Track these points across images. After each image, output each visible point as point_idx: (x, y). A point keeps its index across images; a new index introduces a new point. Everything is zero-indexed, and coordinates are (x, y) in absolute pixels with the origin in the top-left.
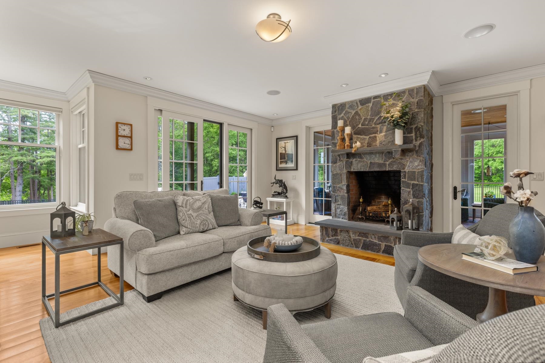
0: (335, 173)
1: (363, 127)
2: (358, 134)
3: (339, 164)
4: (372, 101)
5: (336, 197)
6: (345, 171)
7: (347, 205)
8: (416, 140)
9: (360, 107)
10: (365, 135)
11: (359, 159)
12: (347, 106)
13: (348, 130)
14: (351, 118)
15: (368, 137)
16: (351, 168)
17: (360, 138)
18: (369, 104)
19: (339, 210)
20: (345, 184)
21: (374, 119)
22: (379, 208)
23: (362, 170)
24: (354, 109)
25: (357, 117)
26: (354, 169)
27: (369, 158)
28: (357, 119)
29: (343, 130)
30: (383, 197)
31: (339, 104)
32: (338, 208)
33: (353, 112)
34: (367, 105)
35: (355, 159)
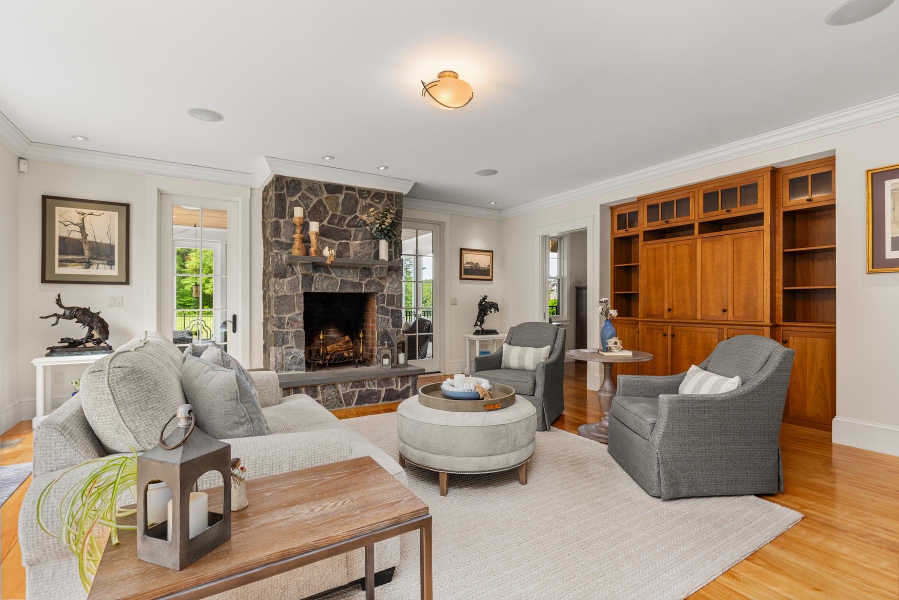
0: (281, 294)
1: (331, 226)
2: (323, 236)
3: (290, 279)
4: (344, 191)
5: (283, 335)
6: (301, 291)
7: (304, 348)
8: (396, 258)
9: (326, 195)
10: (334, 240)
11: (324, 274)
12: (304, 187)
13: (314, 227)
14: (311, 207)
15: (337, 243)
16: (311, 287)
17: (325, 241)
18: (340, 195)
19: (290, 357)
20: (300, 314)
21: (345, 218)
22: (340, 345)
23: (329, 291)
24: (316, 195)
25: (321, 209)
26: (316, 289)
27: (339, 273)
28: (321, 212)
29: (305, 226)
30: (332, 330)
31: (290, 177)
32: (287, 354)
33: (315, 200)
34: (337, 194)
35: (318, 274)
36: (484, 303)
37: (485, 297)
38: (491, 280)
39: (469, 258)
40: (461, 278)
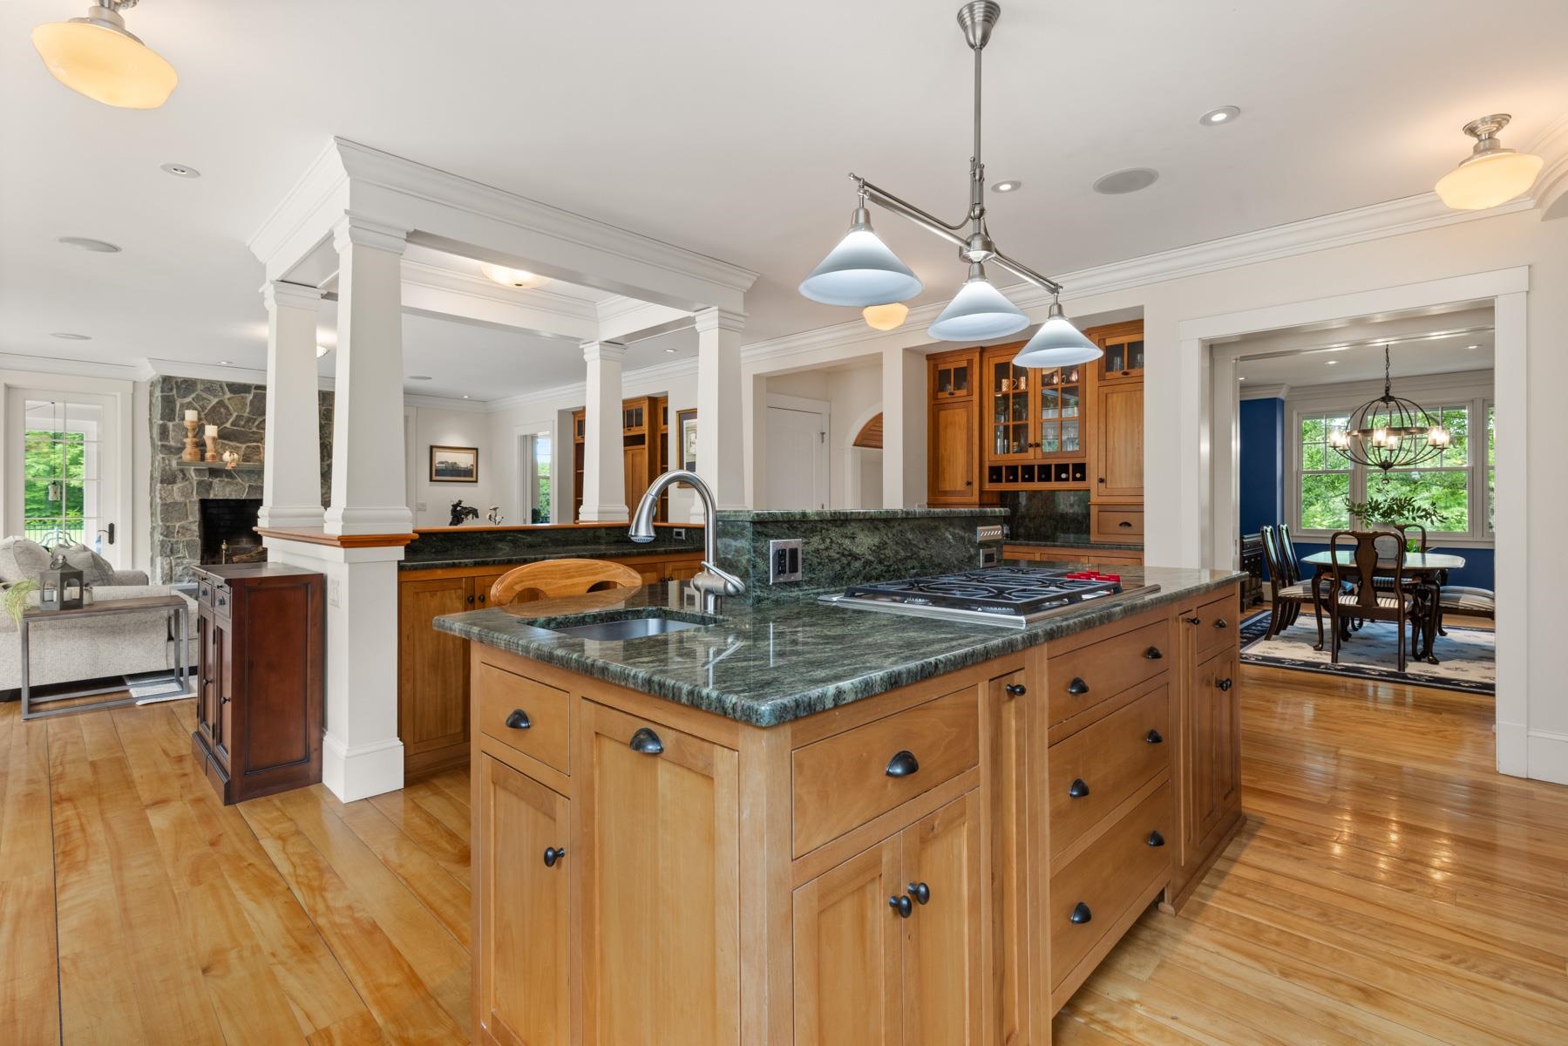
0: (169, 501)
1: (235, 428)
2: (225, 439)
3: (180, 485)
4: (253, 391)
5: (172, 544)
6: (195, 498)
7: (199, 557)
9: (228, 395)
10: (240, 443)
11: (226, 480)
12: (200, 387)
13: (211, 431)
14: (208, 408)
15: (244, 446)
16: (209, 493)
17: (228, 445)
18: (247, 395)
19: (181, 568)
20: (195, 522)
21: (255, 420)
22: (251, 556)
23: (233, 497)
24: (215, 396)
25: (222, 410)
26: (215, 495)
27: (246, 479)
28: (221, 414)
29: (199, 430)
30: (244, 540)
31: (180, 378)
32: (177, 565)
33: (215, 401)
34: (243, 394)
35: (218, 479)
36: (459, 508)
37: (460, 502)
38: (476, 482)
39: (442, 457)
40: (431, 480)
